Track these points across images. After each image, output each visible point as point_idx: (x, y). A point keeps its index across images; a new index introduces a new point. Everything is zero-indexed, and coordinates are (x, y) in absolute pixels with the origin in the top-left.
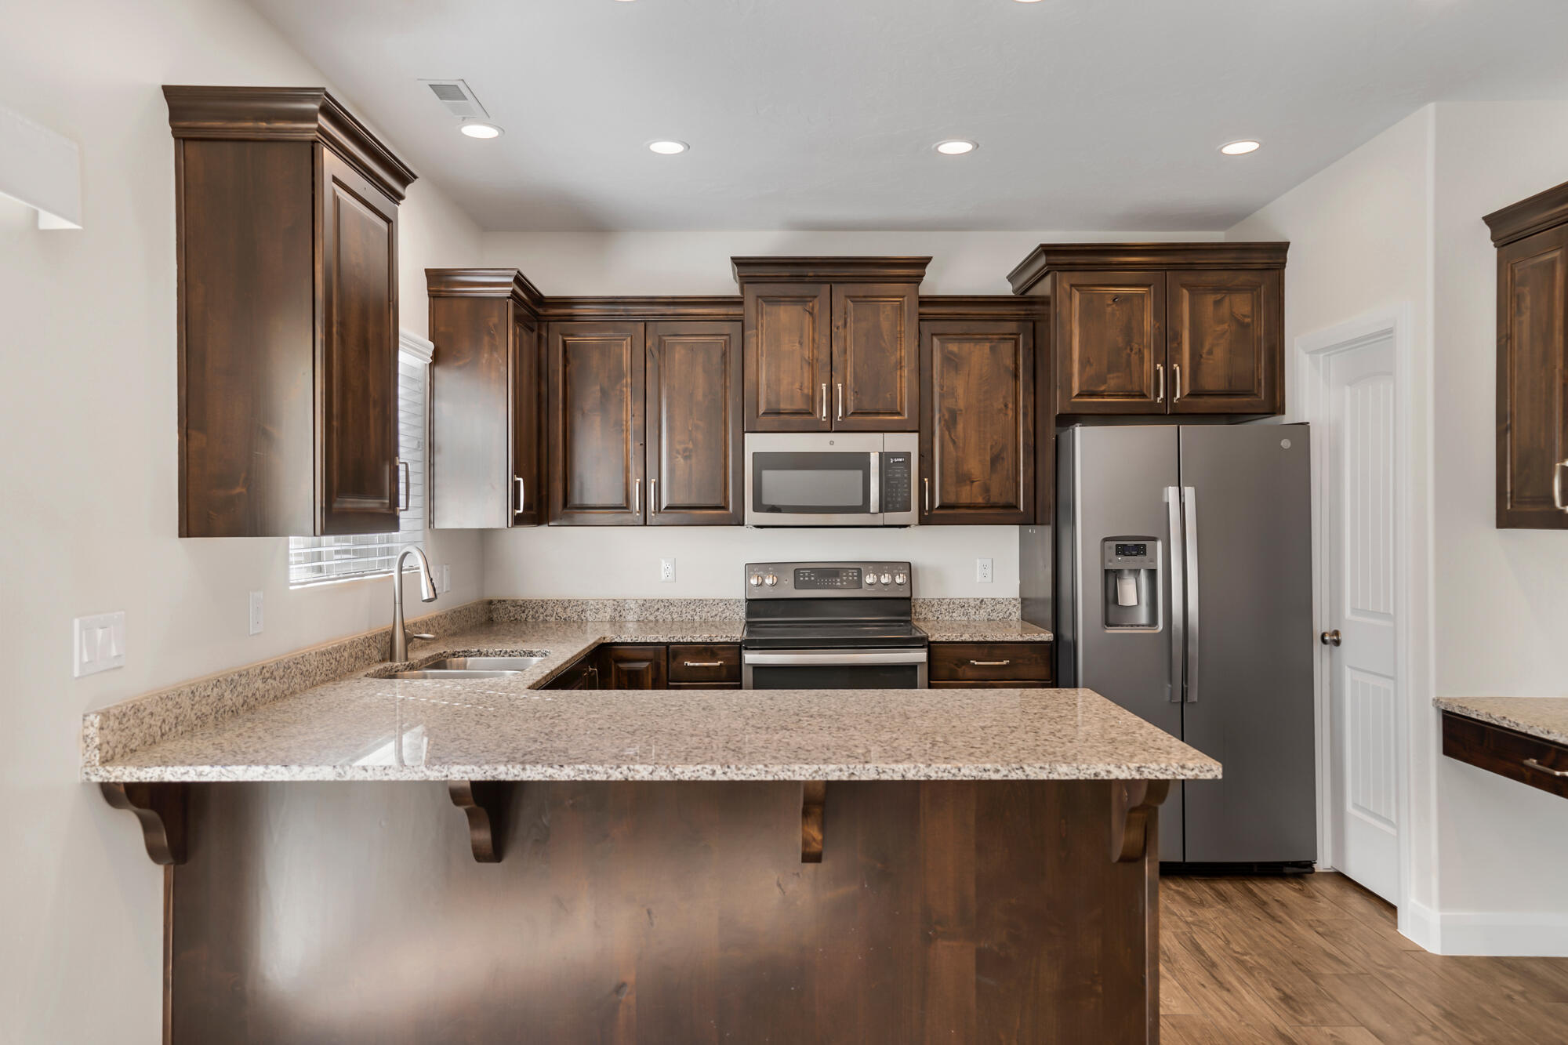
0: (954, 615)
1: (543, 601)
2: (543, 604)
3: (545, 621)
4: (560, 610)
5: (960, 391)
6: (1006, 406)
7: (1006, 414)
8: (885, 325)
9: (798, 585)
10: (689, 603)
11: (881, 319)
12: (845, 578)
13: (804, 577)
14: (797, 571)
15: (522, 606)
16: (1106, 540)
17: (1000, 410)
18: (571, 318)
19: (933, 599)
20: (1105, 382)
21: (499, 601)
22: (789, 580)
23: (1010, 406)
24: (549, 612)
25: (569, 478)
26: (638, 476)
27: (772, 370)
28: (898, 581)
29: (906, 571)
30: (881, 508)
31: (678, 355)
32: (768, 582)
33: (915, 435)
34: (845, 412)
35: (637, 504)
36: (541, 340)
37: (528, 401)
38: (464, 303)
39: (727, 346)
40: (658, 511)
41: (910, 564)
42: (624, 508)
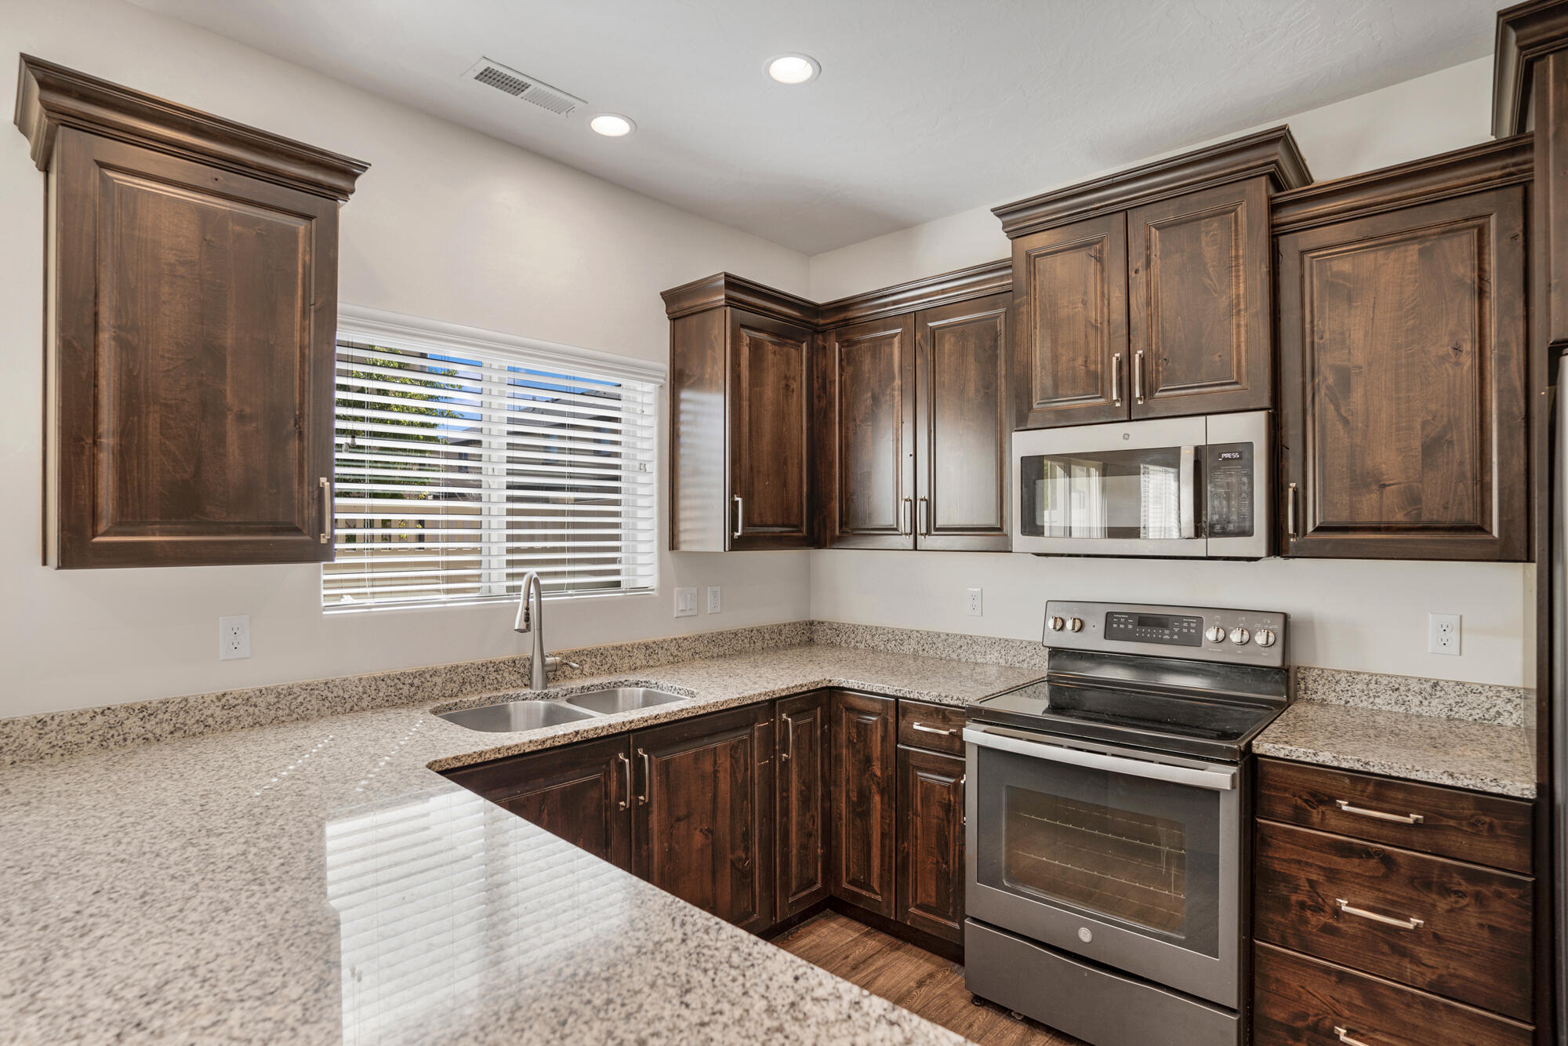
0: (1377, 700)
1: (854, 626)
2: (855, 629)
3: (856, 648)
4: (868, 637)
5: (1358, 335)
6: (1457, 349)
7: (1458, 364)
8: (1211, 252)
9: (1110, 634)
10: (994, 642)
11: (1203, 244)
12: (1176, 630)
13: (1119, 623)
14: (1110, 615)
15: (837, 629)
17: (1443, 359)
18: (847, 322)
19: (1339, 672)
21: (819, 623)
22: (1096, 626)
23: (1467, 347)
24: (859, 638)
25: (847, 497)
26: (908, 493)
27: (1048, 344)
28: (1260, 639)
29: (1278, 626)
30: (1198, 533)
31: (948, 345)
32: (1069, 625)
33: (1262, 415)
34: (1148, 391)
35: (905, 525)
36: (817, 353)
37: (781, 416)
38: (694, 320)
39: (1001, 326)
40: (928, 533)
41: (1286, 616)
42: (893, 530)
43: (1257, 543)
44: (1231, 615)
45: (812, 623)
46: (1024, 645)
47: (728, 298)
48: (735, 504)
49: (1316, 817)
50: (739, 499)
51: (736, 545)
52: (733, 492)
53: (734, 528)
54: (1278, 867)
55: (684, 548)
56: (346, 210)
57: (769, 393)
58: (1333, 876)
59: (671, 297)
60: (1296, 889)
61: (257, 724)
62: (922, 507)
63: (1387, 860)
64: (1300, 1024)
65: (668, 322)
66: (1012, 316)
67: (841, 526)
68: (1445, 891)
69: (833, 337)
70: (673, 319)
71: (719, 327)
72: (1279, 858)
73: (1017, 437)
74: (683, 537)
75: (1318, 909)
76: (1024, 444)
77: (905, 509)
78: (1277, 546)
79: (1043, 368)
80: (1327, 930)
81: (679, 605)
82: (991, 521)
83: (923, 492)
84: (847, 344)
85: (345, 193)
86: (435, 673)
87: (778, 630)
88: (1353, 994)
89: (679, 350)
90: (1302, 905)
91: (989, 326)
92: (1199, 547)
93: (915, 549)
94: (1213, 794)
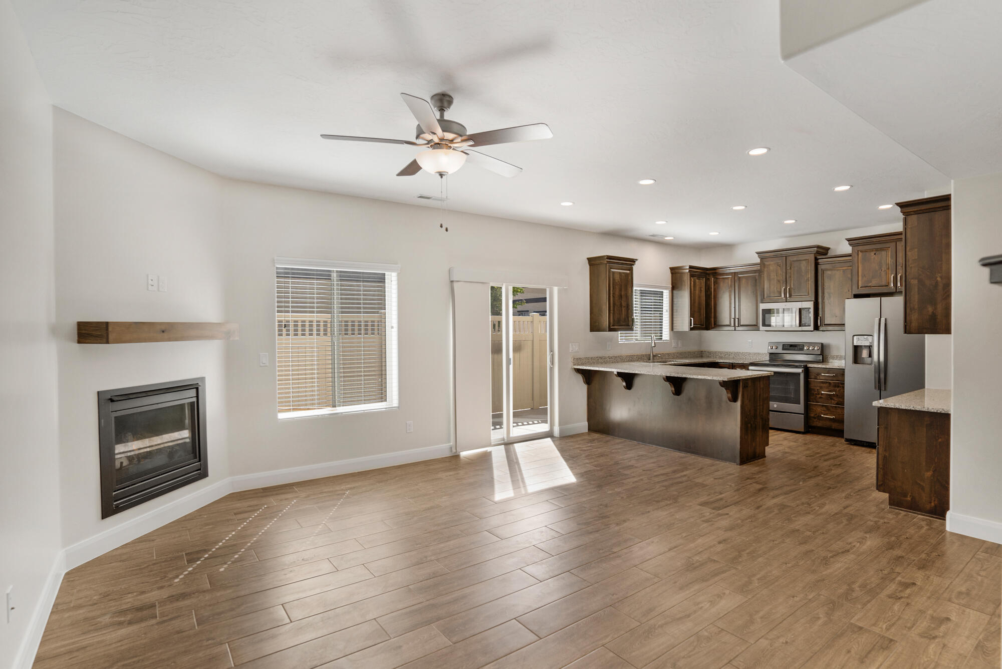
1: (715, 352)
3: (715, 357)
4: (719, 354)
5: (832, 287)
6: (849, 291)
8: (803, 268)
9: (783, 349)
10: (755, 354)
11: (802, 266)
12: (798, 347)
13: (786, 347)
14: (783, 345)
15: (709, 353)
16: (854, 336)
17: (846, 292)
18: (716, 273)
20: (871, 282)
22: (780, 347)
24: (716, 355)
25: (715, 317)
26: (733, 316)
27: (768, 284)
28: (816, 349)
29: (820, 346)
30: (800, 325)
31: (743, 281)
32: (774, 348)
33: (812, 302)
34: (790, 296)
35: (732, 324)
36: (707, 280)
37: (700, 297)
38: (679, 275)
39: (757, 278)
40: (738, 326)
41: (822, 344)
42: (729, 325)
43: (812, 328)
44: (810, 344)
45: (702, 352)
46: (763, 354)
47: (689, 270)
48: (691, 320)
49: (818, 377)
50: (692, 319)
51: (691, 329)
52: (690, 317)
53: (691, 325)
54: (812, 388)
55: (675, 330)
56: (634, 267)
57: (697, 292)
58: (821, 388)
59: (672, 269)
60: (815, 391)
61: (612, 362)
62: (736, 320)
63: (830, 383)
64: (816, 416)
65: (670, 275)
66: (760, 276)
67: (714, 325)
68: (838, 387)
69: (712, 276)
70: (672, 273)
71: (687, 279)
72: (812, 386)
73: (761, 304)
74: (674, 327)
75: (819, 394)
76: (763, 306)
77: (732, 320)
78: (816, 328)
79: (767, 289)
80: (821, 398)
81: (673, 345)
82: (755, 323)
83: (737, 317)
84: (716, 279)
85: (633, 264)
86: (635, 356)
87: (694, 353)
88: (824, 409)
89: (674, 281)
90: (816, 394)
91: (754, 277)
92: (800, 329)
93: (735, 330)
94: (799, 374)
